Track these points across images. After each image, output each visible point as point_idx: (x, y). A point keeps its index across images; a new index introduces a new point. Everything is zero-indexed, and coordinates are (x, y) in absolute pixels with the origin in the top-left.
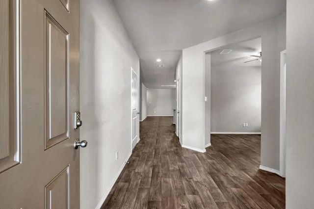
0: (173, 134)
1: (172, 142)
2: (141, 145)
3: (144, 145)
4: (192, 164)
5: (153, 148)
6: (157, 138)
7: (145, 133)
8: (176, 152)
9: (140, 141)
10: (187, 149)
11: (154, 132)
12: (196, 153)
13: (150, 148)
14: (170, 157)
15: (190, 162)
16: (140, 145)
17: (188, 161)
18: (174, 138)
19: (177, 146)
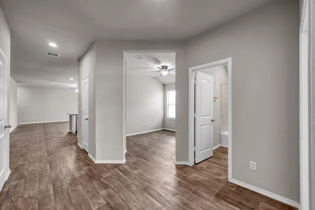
0: (74, 147)
1: (78, 159)
2: (15, 182)
3: (23, 181)
4: (121, 186)
5: (46, 180)
6: (50, 159)
7: (22, 156)
8: (90, 174)
9: (12, 175)
10: (104, 165)
11: (40, 150)
12: (117, 166)
13: (40, 183)
14: (84, 187)
15: (115, 184)
16: (13, 183)
17: (113, 183)
18: (77, 152)
19: (88, 165)
